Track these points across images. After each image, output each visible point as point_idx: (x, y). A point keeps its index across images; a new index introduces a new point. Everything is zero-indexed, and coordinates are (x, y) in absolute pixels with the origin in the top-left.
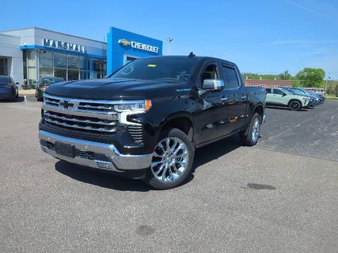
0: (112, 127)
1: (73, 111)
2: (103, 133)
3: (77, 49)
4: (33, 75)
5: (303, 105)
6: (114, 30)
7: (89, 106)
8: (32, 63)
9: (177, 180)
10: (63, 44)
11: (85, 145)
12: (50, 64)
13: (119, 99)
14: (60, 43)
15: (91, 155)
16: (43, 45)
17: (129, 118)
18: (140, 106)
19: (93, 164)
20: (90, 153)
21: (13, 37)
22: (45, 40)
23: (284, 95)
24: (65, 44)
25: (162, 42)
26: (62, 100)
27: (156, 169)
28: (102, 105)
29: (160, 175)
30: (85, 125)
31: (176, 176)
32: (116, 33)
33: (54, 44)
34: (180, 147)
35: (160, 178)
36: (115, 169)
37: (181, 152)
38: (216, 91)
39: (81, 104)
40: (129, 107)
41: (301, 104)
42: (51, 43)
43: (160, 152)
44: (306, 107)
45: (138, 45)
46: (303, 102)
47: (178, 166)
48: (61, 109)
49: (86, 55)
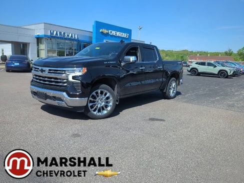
0: (65, 83)
1: (46, 74)
2: (61, 86)
3: (72, 36)
4: (43, 55)
5: (229, 74)
6: (97, 22)
7: (53, 71)
8: (42, 46)
9: (105, 114)
10: (62, 33)
11: (51, 93)
12: (55, 47)
13: (74, 67)
14: (60, 33)
15: (54, 98)
16: (49, 34)
17: (74, 78)
18: (80, 71)
19: (55, 103)
20: (54, 97)
21: (30, 29)
22: (51, 31)
23: (215, 67)
24: (64, 33)
25: (131, 30)
26: (40, 68)
27: (92, 107)
28: (60, 70)
29: (95, 111)
30: (52, 82)
31: (105, 112)
32: (99, 25)
33: (57, 34)
34: (107, 95)
35: (95, 113)
36: (66, 106)
37: (108, 98)
38: (131, 63)
39: (50, 70)
40: (74, 71)
41: (227, 73)
42: (55, 33)
43: (94, 97)
44: (230, 76)
45: (114, 33)
46: (229, 72)
47: (106, 106)
48: (40, 73)
49: (78, 40)
